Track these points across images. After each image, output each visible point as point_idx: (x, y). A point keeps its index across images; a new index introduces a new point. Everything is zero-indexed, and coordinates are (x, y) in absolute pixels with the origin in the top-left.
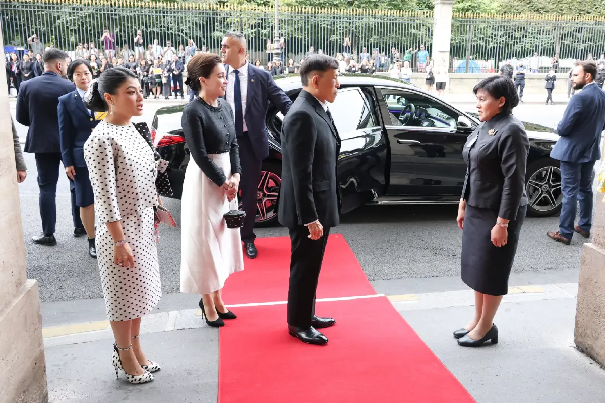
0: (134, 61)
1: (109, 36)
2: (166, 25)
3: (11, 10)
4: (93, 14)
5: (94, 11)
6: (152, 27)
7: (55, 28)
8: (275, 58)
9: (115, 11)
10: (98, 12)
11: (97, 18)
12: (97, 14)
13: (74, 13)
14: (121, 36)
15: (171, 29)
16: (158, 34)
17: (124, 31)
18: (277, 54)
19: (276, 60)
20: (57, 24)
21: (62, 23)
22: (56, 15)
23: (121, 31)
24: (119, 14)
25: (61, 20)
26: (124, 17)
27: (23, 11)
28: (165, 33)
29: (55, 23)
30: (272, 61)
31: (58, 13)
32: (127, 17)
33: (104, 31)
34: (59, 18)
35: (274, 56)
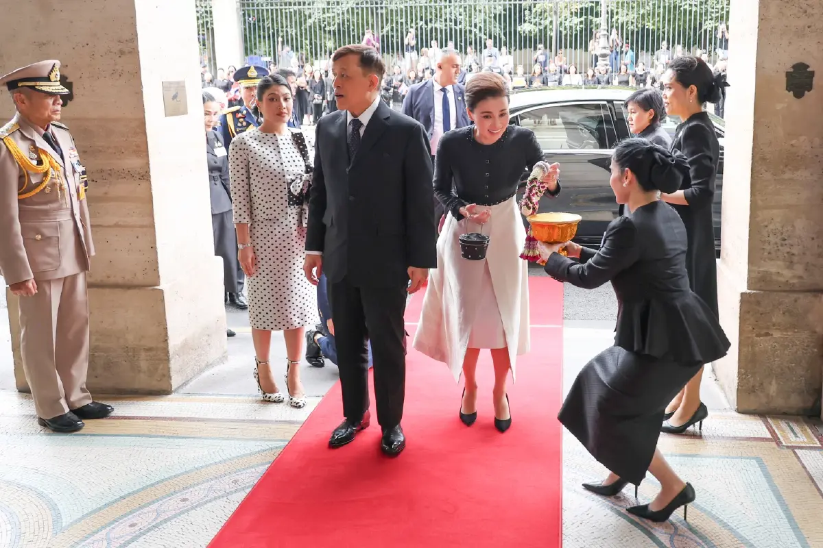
0: (401, 73)
1: (372, 38)
2: (453, 18)
3: (253, 10)
4: (353, 9)
5: (354, 6)
6: (433, 21)
7: (306, 30)
8: (601, 62)
9: (381, 4)
10: (360, 5)
11: (358, 13)
12: (357, 8)
13: (328, 9)
14: (392, 36)
15: (460, 23)
16: (441, 31)
17: (397, 30)
18: (604, 56)
19: (602, 65)
20: (308, 24)
21: (314, 23)
22: (307, 13)
23: (392, 30)
24: (386, 7)
25: (313, 19)
26: (392, 11)
27: (267, 10)
28: (451, 29)
29: (305, 23)
30: (596, 66)
31: (309, 11)
32: (397, 11)
33: (366, 31)
34: (310, 17)
35: (599, 59)
